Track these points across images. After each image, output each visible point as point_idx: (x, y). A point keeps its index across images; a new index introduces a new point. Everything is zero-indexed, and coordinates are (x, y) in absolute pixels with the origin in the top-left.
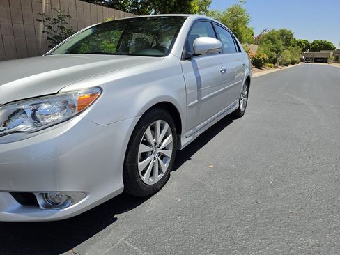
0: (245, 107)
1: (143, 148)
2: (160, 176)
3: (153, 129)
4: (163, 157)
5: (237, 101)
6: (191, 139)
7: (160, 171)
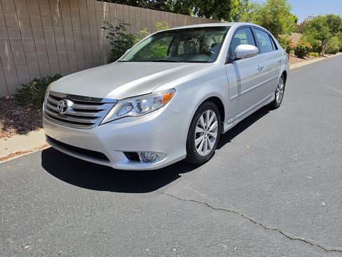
0: (281, 99)
1: (198, 130)
2: (209, 151)
3: (205, 117)
4: (210, 137)
5: (274, 94)
6: (231, 126)
7: (209, 148)
